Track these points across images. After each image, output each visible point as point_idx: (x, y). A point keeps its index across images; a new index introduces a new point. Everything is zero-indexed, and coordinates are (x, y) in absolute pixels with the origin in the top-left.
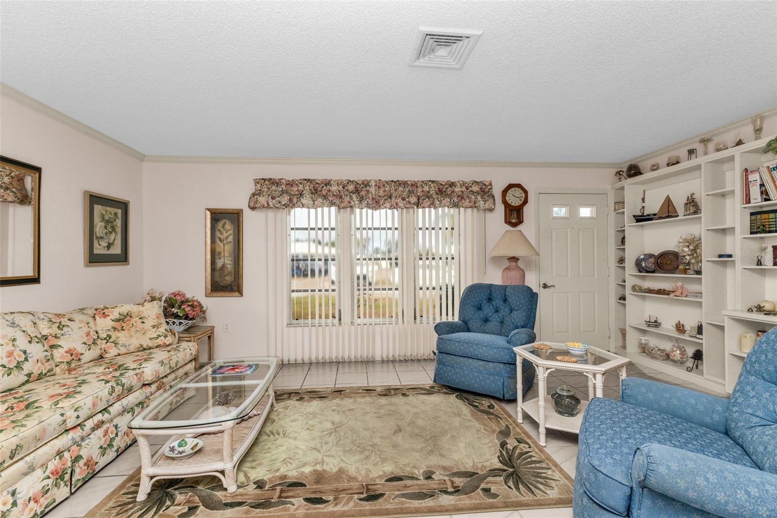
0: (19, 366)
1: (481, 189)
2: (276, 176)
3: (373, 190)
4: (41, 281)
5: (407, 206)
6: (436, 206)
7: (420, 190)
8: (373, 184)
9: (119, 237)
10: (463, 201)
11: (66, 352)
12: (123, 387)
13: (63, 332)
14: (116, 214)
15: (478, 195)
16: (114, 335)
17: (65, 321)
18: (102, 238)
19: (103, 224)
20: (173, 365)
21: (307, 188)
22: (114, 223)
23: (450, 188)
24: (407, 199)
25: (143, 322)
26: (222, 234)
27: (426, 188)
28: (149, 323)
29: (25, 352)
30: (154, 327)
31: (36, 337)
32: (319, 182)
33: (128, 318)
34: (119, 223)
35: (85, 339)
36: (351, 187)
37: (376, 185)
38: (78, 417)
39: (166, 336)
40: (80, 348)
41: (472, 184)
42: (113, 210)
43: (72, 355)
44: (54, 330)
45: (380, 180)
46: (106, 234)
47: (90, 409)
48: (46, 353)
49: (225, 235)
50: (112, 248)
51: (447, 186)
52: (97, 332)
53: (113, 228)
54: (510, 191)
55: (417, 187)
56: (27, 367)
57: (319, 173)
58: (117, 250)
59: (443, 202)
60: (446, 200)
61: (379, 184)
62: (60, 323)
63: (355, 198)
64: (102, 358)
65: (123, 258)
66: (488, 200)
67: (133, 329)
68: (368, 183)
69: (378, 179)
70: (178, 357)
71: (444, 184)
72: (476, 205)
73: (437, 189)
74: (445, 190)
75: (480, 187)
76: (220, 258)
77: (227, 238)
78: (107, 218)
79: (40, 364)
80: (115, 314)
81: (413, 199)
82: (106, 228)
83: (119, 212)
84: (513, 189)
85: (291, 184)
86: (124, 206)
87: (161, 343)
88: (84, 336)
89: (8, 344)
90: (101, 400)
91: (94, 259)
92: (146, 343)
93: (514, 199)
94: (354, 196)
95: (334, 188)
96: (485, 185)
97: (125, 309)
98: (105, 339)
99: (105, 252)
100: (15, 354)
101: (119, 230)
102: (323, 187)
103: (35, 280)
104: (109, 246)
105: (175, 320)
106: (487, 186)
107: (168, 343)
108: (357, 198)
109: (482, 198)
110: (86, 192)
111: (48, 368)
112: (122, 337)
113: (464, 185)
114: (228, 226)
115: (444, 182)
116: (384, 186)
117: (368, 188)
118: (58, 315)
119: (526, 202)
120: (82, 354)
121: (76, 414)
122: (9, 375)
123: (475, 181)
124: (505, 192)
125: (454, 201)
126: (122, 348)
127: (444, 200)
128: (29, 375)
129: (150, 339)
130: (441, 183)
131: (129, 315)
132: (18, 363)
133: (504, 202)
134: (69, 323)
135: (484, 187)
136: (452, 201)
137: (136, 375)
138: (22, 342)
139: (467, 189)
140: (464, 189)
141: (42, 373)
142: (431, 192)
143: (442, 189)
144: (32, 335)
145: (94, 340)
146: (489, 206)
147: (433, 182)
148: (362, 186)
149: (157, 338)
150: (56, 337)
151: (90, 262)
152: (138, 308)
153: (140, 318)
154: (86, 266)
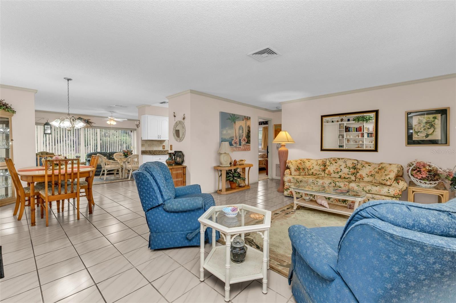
0: (338, 172)
4: (378, 151)
9: (439, 130)
11: (360, 175)
13: (362, 168)
14: (435, 118)
18: (420, 132)
22: (434, 123)
28: (386, 173)
29: (341, 170)
31: (349, 167)
33: (382, 169)
34: (438, 122)
35: (368, 173)
39: (387, 181)
40: (364, 175)
42: (432, 116)
43: (361, 176)
46: (425, 129)
48: (349, 172)
53: (432, 126)
56: (340, 174)
58: (436, 137)
65: (442, 142)
78: (425, 121)
79: (344, 174)
82: (424, 126)
83: (439, 116)
86: (443, 112)
89: (338, 166)
91: (412, 143)
99: (425, 139)
101: (439, 126)
103: (375, 151)
104: (427, 136)
111: (348, 177)
118: (366, 163)
120: (364, 178)
122: (334, 173)
129: (382, 180)
132: (338, 171)
134: (367, 166)
141: (345, 177)
144: (348, 166)
150: (360, 169)
151: (408, 144)
152: (388, 166)
153: (385, 170)
154: (406, 146)
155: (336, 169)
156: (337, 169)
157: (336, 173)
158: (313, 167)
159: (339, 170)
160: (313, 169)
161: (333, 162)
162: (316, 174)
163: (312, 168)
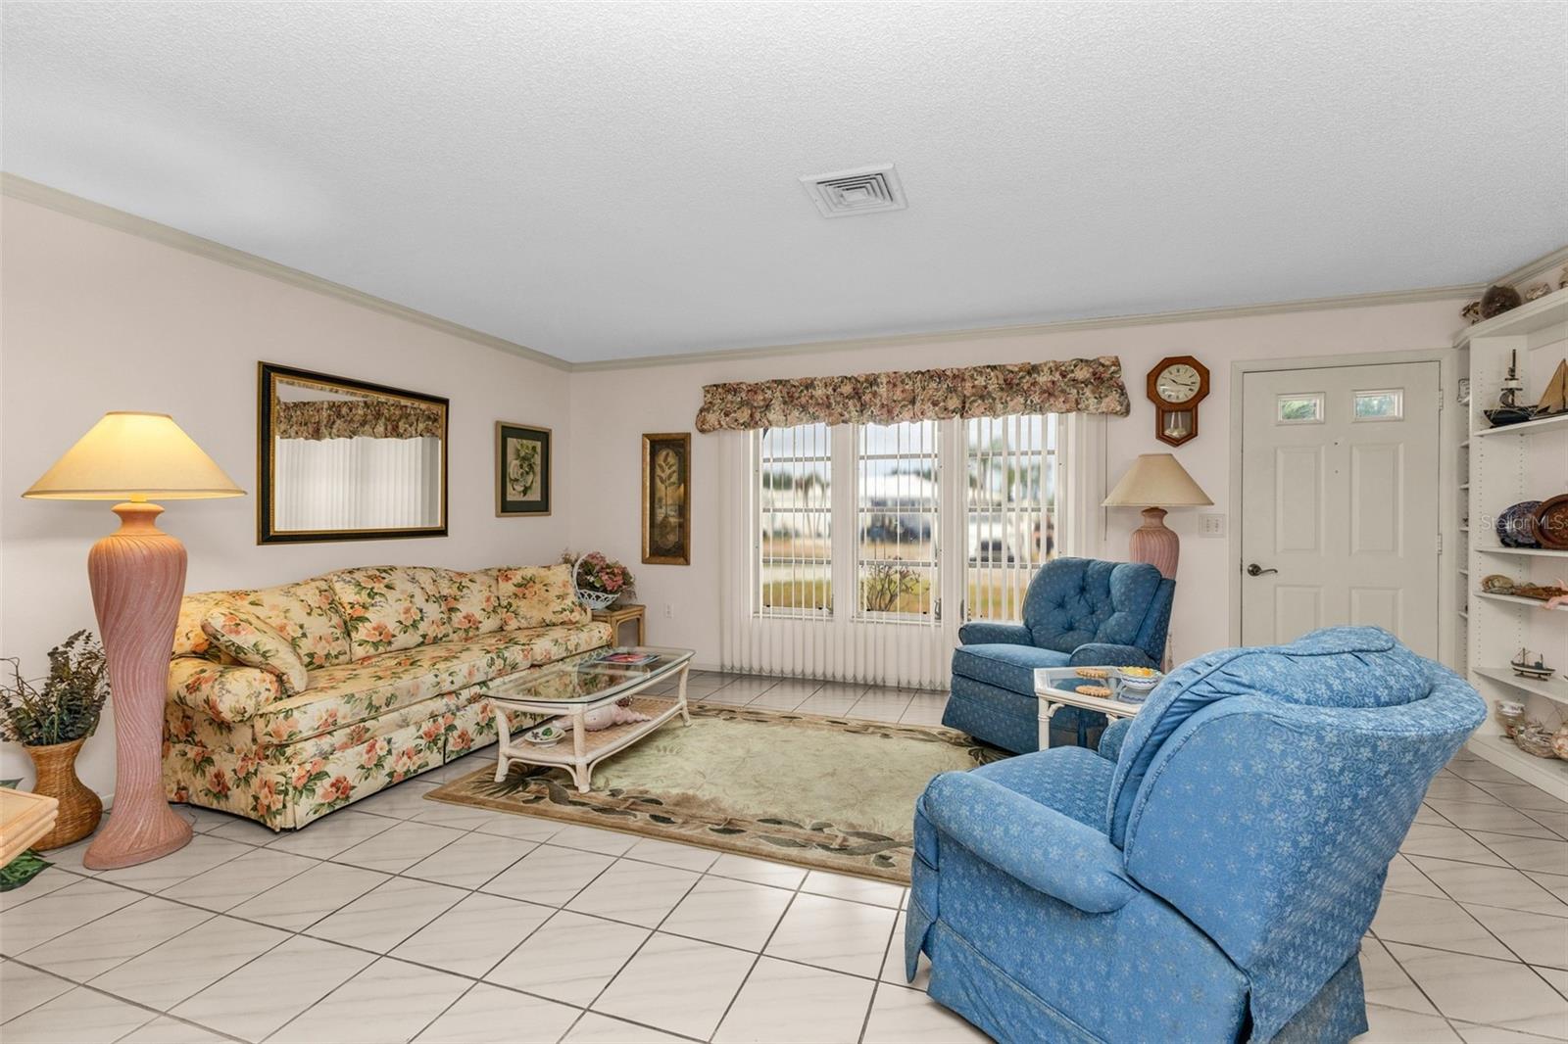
0: (414, 625)
1: (1094, 374)
2: (731, 378)
3: (883, 390)
4: (449, 533)
5: (942, 416)
6: (998, 412)
7: (968, 384)
8: (885, 381)
9: (538, 478)
10: (1052, 400)
11: (465, 618)
12: (505, 661)
13: (462, 594)
14: (534, 448)
15: (1086, 386)
16: (515, 603)
17: (465, 582)
18: (516, 480)
19: (518, 462)
20: (571, 647)
21: (778, 394)
22: (532, 460)
23: (1027, 377)
24: (942, 404)
25: (547, 591)
26: (663, 471)
27: (981, 381)
28: (554, 592)
29: (421, 611)
30: (558, 597)
31: (434, 595)
32: (797, 384)
33: (531, 583)
34: (538, 459)
35: (484, 605)
36: (847, 389)
37: (889, 382)
38: (452, 682)
39: (572, 611)
40: (479, 615)
41: (1075, 366)
42: (530, 443)
43: (470, 621)
44: (454, 591)
45: (895, 373)
46: (522, 474)
47: (465, 677)
48: (443, 616)
49: (668, 472)
50: (529, 492)
51: (1021, 374)
52: (498, 598)
53: (531, 467)
54: (1165, 373)
55: (963, 380)
56: (423, 627)
57: (794, 369)
58: (535, 496)
59: (1011, 404)
60: (1015, 401)
61: (895, 380)
62: (461, 583)
63: (852, 408)
64: (503, 630)
65: (543, 507)
66: (1107, 396)
67: (536, 598)
68: (875, 380)
69: (891, 370)
70: (579, 638)
71: (1017, 369)
72: (1079, 406)
73: (1001, 382)
74: (1017, 381)
75: (1091, 370)
76: (661, 507)
77: (670, 477)
78: (522, 454)
79: (435, 626)
80: (517, 578)
81: (954, 403)
82: (521, 467)
83: (538, 444)
84: (1173, 368)
85: (754, 389)
86: (544, 436)
87: (566, 619)
88: (484, 600)
89: (406, 600)
90: (478, 670)
91: (506, 507)
92: (549, 617)
93: (1177, 388)
94: (850, 403)
95: (819, 392)
96: (1103, 366)
97: (529, 572)
98: (506, 607)
99: (521, 498)
100: (412, 611)
101: (538, 469)
102: (802, 391)
103: (442, 532)
104: (525, 492)
105: (591, 593)
106: (1108, 367)
107: (574, 621)
108: (855, 406)
109: (1093, 392)
110: (497, 423)
111: (444, 632)
112: (523, 606)
113: (1057, 369)
114: (672, 460)
115: (1016, 366)
116: (903, 382)
117: (875, 388)
118: (460, 574)
119: (1204, 392)
120: (480, 622)
121: (451, 678)
122: (405, 632)
123: (1082, 361)
124: (1153, 377)
125: (1032, 401)
126: (523, 621)
127: (1011, 400)
128: (424, 636)
129: (554, 613)
130: (1010, 368)
131: (532, 580)
132: (414, 621)
133: (1152, 394)
134: (469, 584)
135: (1101, 369)
136: (1029, 402)
137: (523, 650)
138: (419, 600)
139: (1064, 376)
140: (1057, 376)
141: (437, 636)
142: (990, 388)
143: (1012, 379)
144: (430, 593)
145: (495, 607)
146: (1108, 406)
147: (994, 368)
148: (865, 384)
149: (562, 612)
150: (455, 599)
151: (502, 512)
152: (543, 572)
153: (545, 585)
154: (497, 516)
155: (405, 613)
156: (407, 611)
157: (411, 630)
158: (301, 627)
159: (415, 614)
160: (304, 635)
161: (379, 587)
162: (328, 656)
163: (300, 632)
